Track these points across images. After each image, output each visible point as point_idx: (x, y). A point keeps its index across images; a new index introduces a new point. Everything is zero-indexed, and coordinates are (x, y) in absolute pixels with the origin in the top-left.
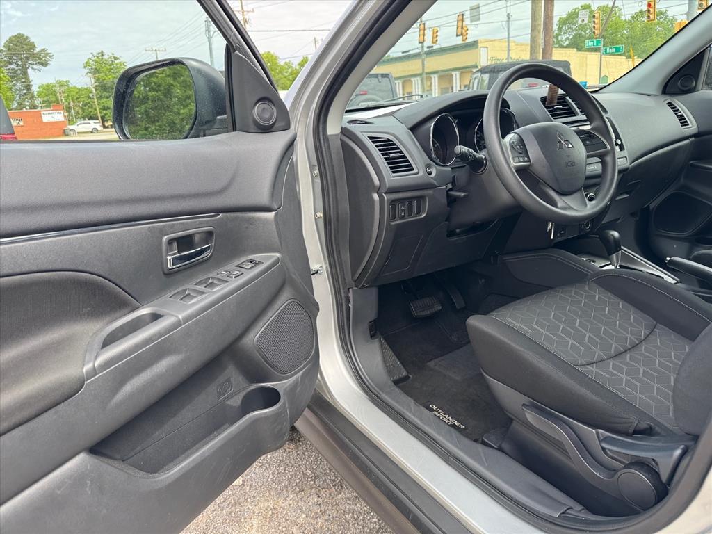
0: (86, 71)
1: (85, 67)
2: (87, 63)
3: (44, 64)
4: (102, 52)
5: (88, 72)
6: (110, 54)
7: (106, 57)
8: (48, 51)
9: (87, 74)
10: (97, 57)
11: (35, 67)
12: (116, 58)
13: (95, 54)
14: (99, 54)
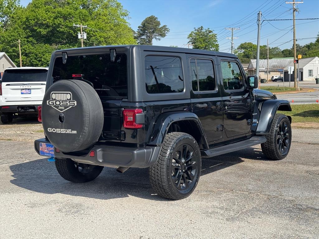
0: (189, 40)
1: (188, 38)
2: (190, 35)
3: (163, 35)
4: (202, 27)
5: (190, 41)
6: (207, 29)
7: (204, 30)
8: (167, 27)
9: (189, 42)
10: (198, 30)
11: (157, 37)
12: (210, 32)
13: (197, 29)
14: (199, 28)
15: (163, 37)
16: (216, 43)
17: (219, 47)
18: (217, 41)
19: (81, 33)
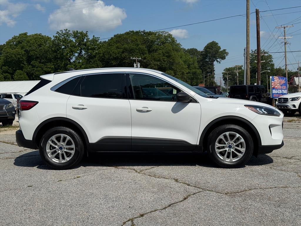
8: (226, 51)
10: (254, 52)
12: (266, 53)
15: (223, 60)
16: (272, 63)
17: (274, 66)
18: (272, 61)
19: (136, 63)
